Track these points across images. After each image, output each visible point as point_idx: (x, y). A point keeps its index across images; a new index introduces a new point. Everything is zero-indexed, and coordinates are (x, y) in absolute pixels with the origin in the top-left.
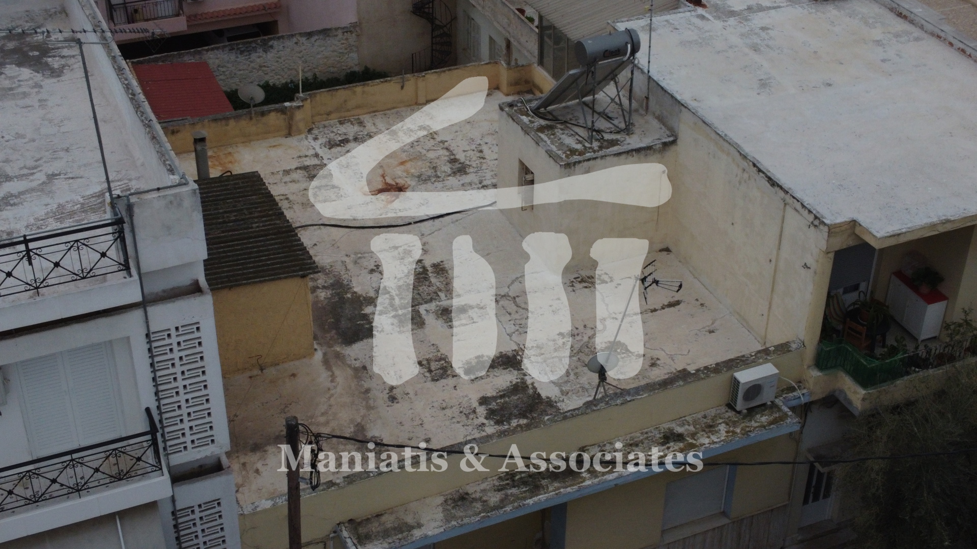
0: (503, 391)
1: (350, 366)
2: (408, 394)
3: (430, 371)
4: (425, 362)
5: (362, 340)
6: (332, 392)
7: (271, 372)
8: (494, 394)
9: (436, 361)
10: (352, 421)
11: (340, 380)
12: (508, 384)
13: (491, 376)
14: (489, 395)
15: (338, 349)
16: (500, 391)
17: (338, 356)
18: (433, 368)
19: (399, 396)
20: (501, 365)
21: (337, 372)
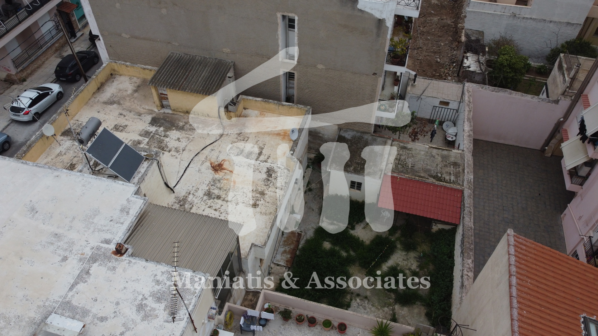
1: (144, 114)
3: (120, 126)
4: (125, 127)
5: (151, 121)
6: (139, 106)
9: (122, 129)
10: (124, 104)
11: (142, 109)
15: (154, 115)
17: (151, 114)
18: (121, 127)
19: (120, 116)
21: (145, 110)
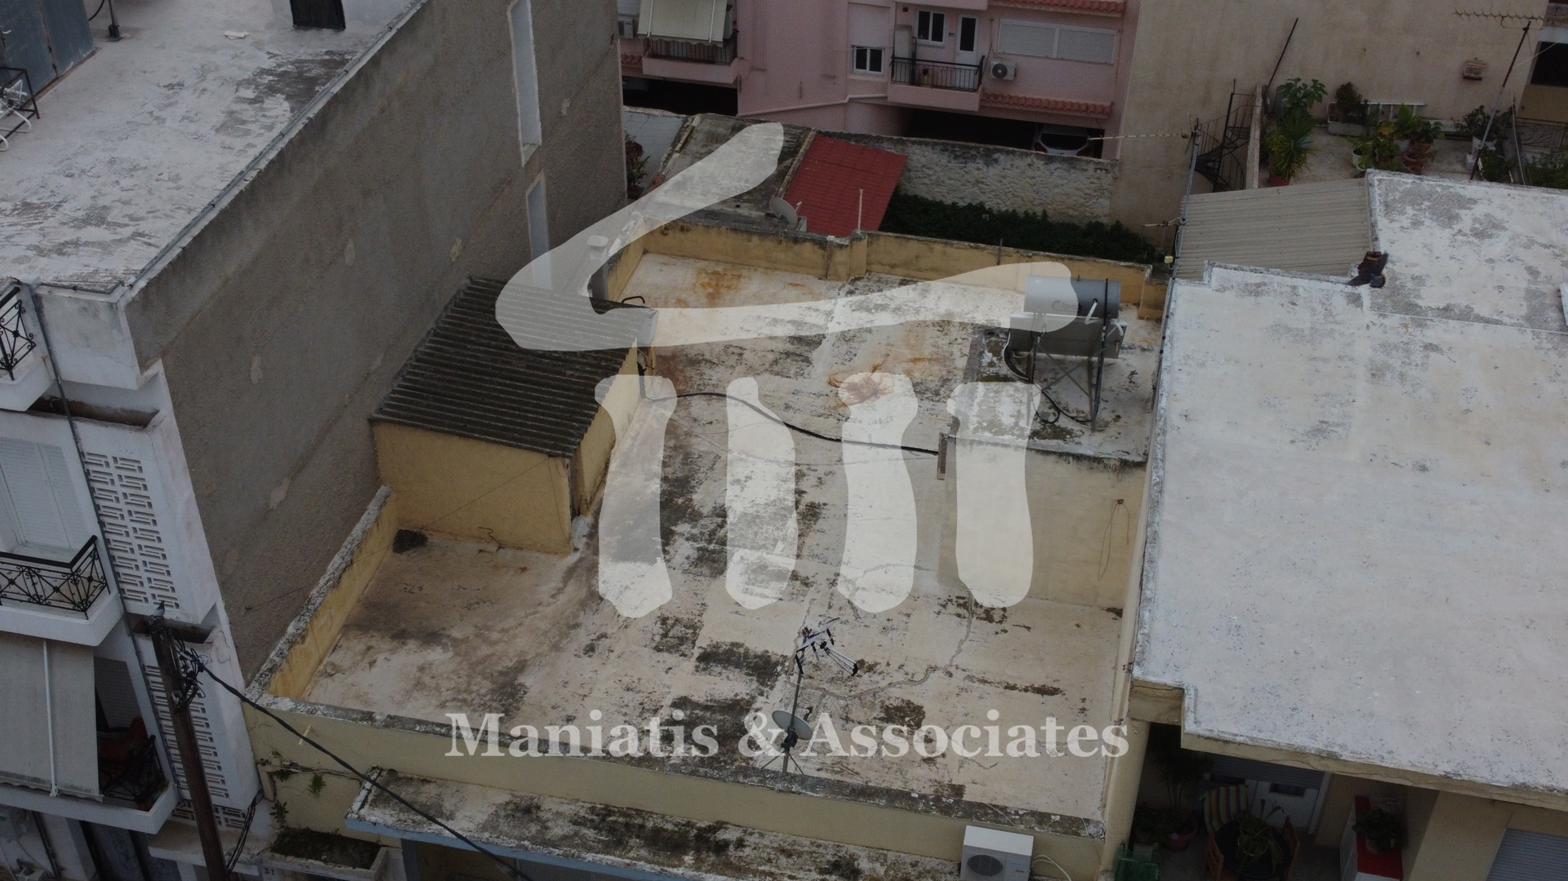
0: (715, 701)
1: (590, 587)
2: (612, 651)
3: (665, 635)
4: (670, 622)
6: (540, 609)
7: (507, 554)
8: (702, 700)
9: (685, 626)
10: (522, 654)
11: (564, 598)
12: (731, 695)
13: (724, 676)
14: (695, 698)
16: (711, 700)
17: (591, 569)
18: (672, 633)
19: (600, 649)
20: (748, 667)
21: (570, 588)
